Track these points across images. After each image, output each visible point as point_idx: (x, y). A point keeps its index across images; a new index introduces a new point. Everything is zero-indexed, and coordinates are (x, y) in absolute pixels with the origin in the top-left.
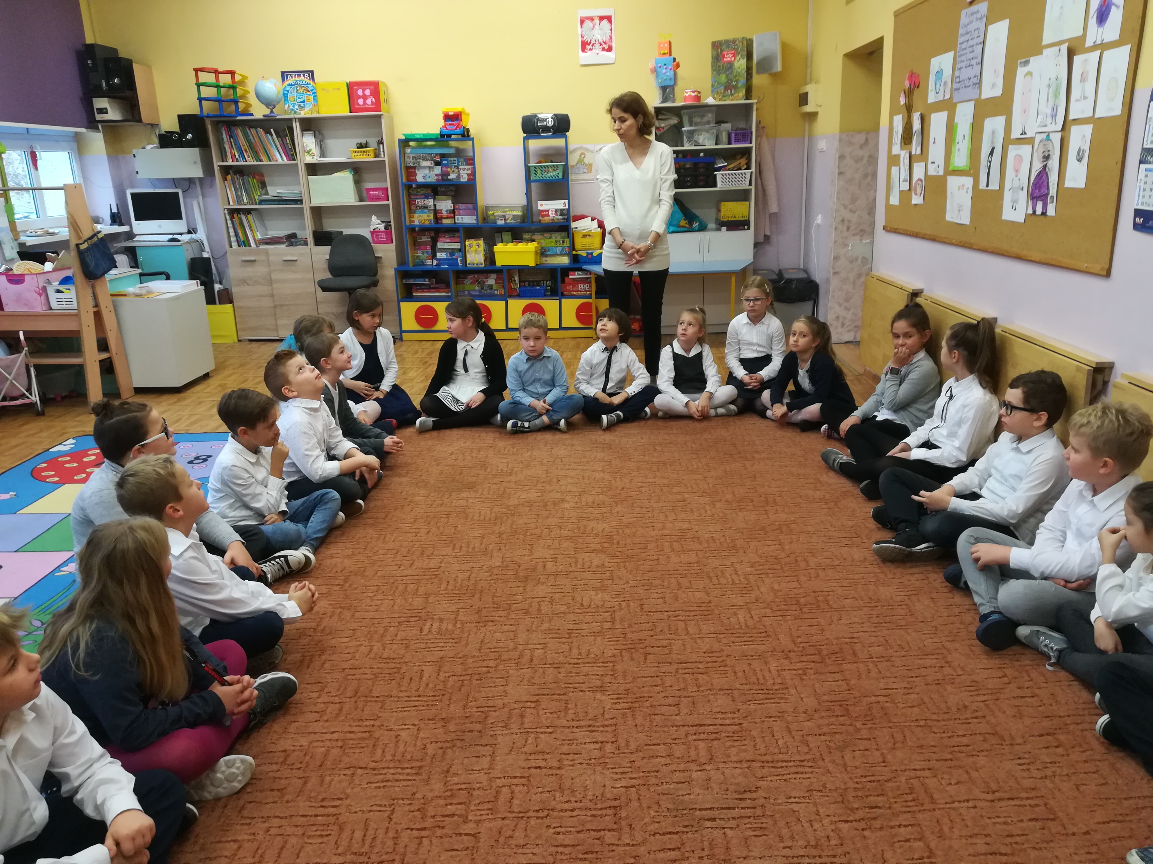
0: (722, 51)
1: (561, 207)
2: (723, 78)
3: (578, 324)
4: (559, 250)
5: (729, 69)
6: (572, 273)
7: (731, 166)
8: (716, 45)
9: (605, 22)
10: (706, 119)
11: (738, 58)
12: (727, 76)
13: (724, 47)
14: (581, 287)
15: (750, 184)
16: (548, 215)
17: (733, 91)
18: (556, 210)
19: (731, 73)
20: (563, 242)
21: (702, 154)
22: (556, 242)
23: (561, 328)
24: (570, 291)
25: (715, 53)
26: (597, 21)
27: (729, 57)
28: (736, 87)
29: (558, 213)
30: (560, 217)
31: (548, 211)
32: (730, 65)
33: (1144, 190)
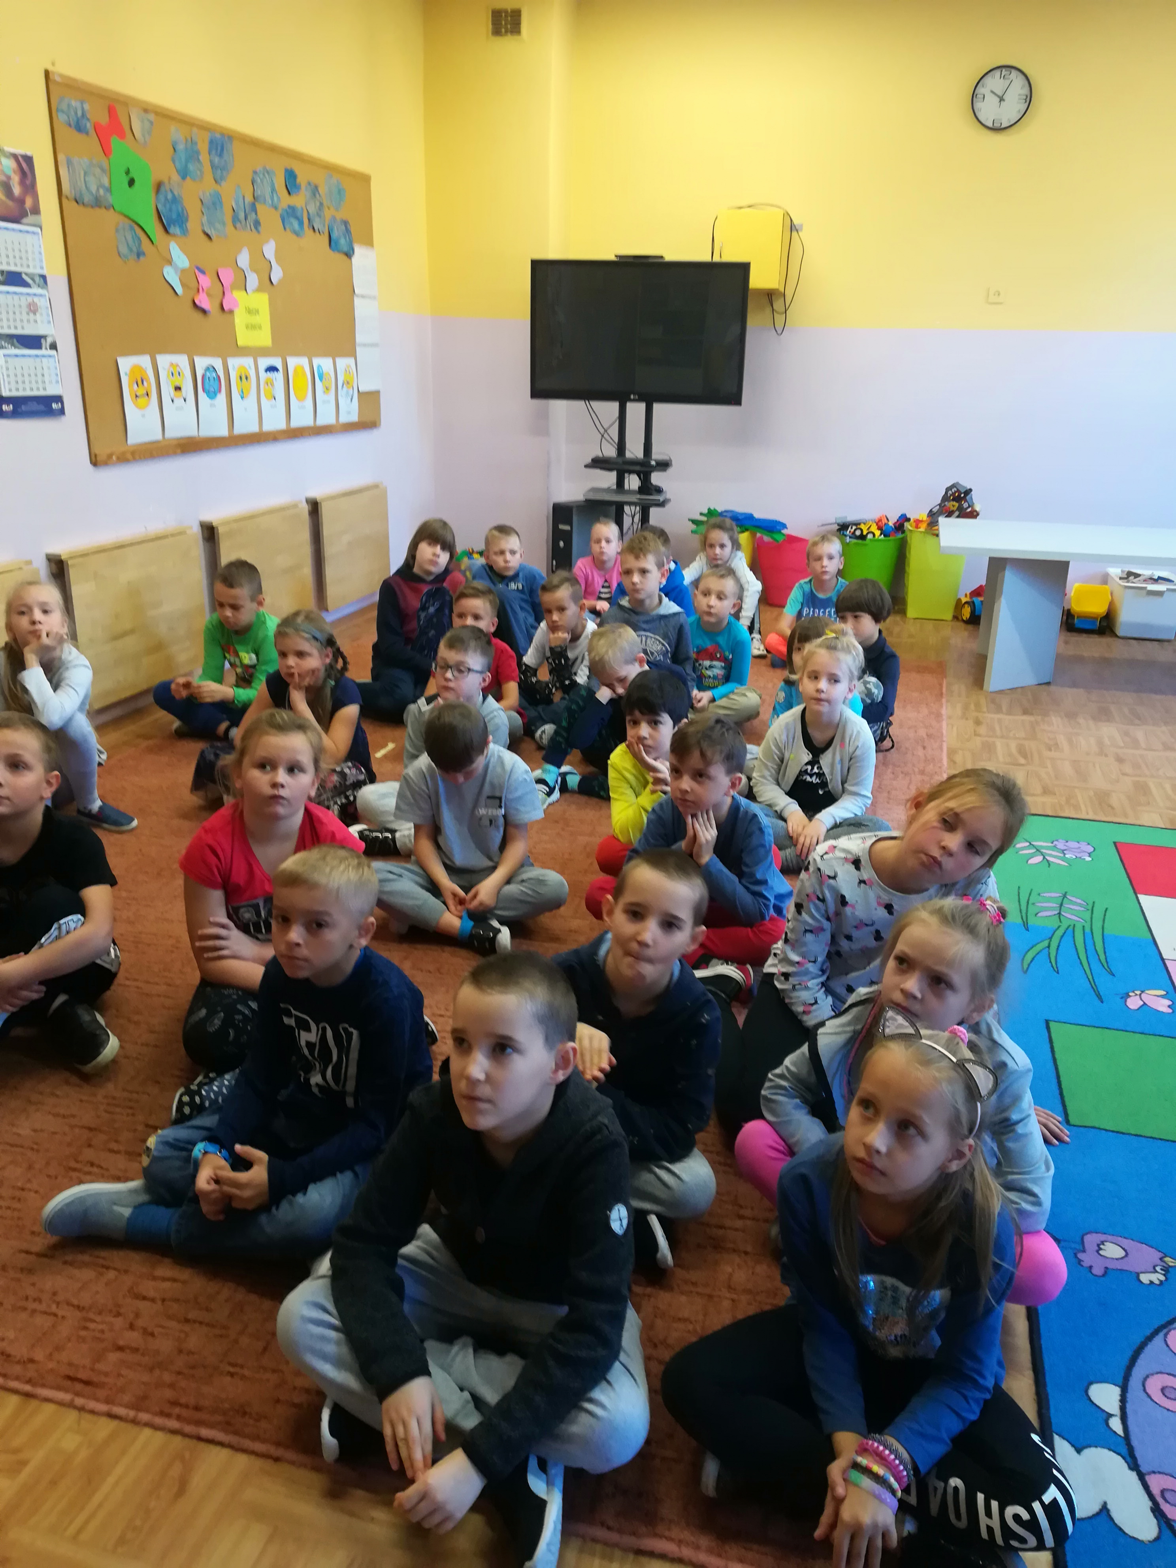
33: (8, 376)
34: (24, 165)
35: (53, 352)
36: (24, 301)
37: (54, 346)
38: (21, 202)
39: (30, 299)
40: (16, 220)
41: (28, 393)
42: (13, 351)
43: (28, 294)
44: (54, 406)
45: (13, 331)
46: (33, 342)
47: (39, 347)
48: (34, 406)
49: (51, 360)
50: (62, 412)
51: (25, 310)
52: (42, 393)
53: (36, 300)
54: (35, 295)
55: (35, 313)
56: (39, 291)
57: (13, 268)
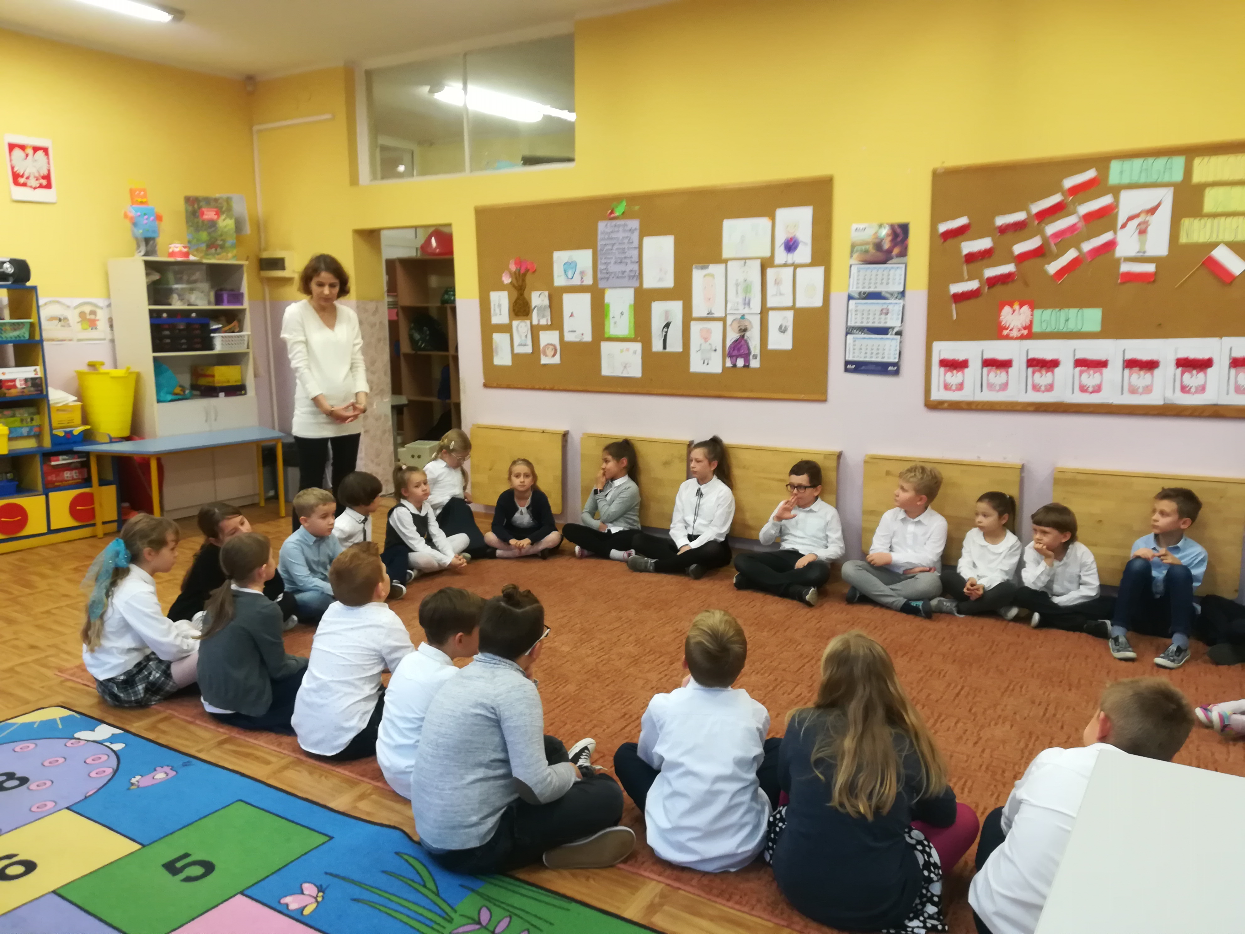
0: (200, 208)
1: (32, 375)
2: (204, 235)
3: (73, 523)
4: (25, 431)
5: (210, 227)
6: (55, 458)
7: (227, 328)
8: (189, 200)
9: (40, 154)
10: (194, 278)
11: (223, 217)
12: (209, 234)
13: (202, 204)
14: (67, 475)
15: (248, 348)
16: (15, 387)
17: (219, 250)
18: (26, 380)
19: (215, 231)
20: (32, 420)
21: (194, 315)
22: (22, 421)
23: (50, 531)
24: (53, 482)
25: (190, 209)
26: (30, 151)
27: (210, 214)
28: (222, 247)
29: (29, 384)
30: (32, 389)
31: (14, 381)
32: (213, 224)
33: (854, 349)
34: (899, 231)
35: (899, 337)
36: (879, 308)
37: (899, 333)
38: (890, 251)
39: (885, 306)
40: (884, 262)
41: (868, 359)
42: (863, 336)
43: (885, 303)
44: (890, 368)
45: (865, 324)
46: (883, 331)
47: (887, 334)
48: (872, 367)
49: (894, 342)
50: (897, 373)
51: (878, 313)
52: (879, 360)
53: (890, 307)
54: (890, 304)
55: (887, 314)
56: (897, 301)
57: (872, 289)
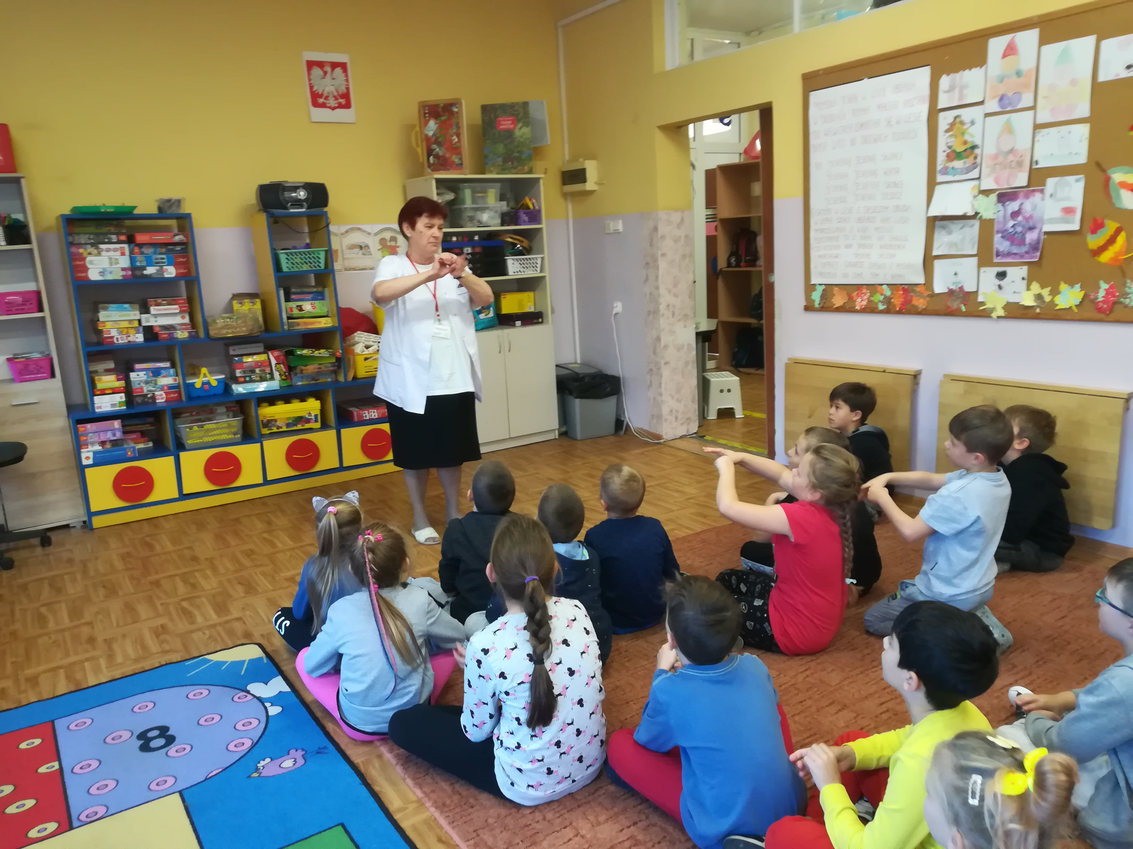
0: (496, 117)
2: (501, 148)
3: (365, 460)
5: (507, 138)
8: (487, 109)
9: (338, 70)
11: (520, 125)
12: (506, 146)
13: (498, 112)
15: (542, 272)
17: (515, 164)
19: (511, 142)
23: (342, 468)
25: (486, 119)
26: (328, 69)
27: (506, 124)
28: (519, 159)
32: (509, 134)
